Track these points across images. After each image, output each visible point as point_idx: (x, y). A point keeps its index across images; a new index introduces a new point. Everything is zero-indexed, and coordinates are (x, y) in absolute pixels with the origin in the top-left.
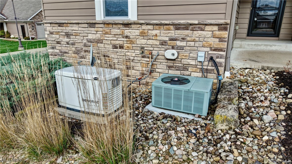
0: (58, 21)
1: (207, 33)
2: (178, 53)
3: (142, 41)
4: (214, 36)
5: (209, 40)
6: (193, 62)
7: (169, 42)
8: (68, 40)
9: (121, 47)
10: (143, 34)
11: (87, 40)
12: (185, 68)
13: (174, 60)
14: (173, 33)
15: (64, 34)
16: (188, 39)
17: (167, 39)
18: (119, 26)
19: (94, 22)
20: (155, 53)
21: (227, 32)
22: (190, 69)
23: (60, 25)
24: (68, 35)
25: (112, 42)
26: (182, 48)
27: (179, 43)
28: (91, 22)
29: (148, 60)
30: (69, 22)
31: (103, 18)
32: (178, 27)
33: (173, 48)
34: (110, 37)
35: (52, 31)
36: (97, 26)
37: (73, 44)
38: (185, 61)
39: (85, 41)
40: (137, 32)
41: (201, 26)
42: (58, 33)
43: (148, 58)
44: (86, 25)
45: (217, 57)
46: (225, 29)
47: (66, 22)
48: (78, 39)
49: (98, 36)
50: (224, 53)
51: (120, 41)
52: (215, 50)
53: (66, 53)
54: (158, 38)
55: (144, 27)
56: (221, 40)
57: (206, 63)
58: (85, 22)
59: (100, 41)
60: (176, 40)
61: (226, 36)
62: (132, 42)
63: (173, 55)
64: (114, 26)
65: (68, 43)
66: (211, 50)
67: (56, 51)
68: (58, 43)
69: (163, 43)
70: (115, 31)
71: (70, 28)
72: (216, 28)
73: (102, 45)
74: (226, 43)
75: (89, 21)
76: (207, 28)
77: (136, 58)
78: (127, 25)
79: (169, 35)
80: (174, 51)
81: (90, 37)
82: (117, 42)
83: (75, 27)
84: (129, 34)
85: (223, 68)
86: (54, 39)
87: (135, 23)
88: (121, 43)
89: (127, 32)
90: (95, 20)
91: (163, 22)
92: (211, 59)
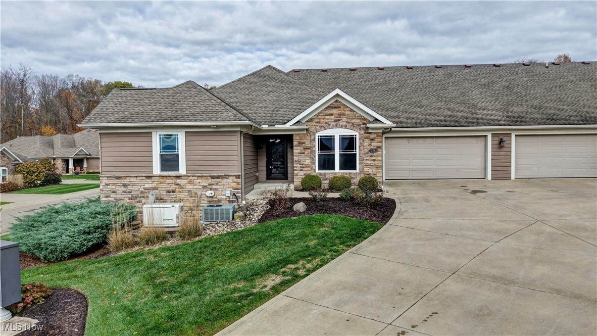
0: (117, 175)
1: (230, 180)
2: (215, 192)
3: (189, 187)
4: (234, 182)
5: (232, 184)
6: (224, 197)
7: (208, 186)
8: (125, 189)
9: (173, 192)
10: (190, 182)
11: (144, 188)
12: (219, 201)
13: (212, 197)
14: (211, 181)
15: (121, 185)
16: (220, 184)
17: (207, 184)
18: (172, 178)
19: (151, 175)
20: (199, 194)
21: (240, 180)
22: (222, 202)
23: (118, 178)
24: (125, 185)
25: (166, 188)
26: (216, 189)
27: (214, 187)
28: (149, 175)
29: (194, 198)
30: (128, 175)
31: (159, 173)
32: (213, 177)
33: (211, 189)
34: (165, 185)
35: (108, 183)
36: (153, 178)
37: (130, 192)
38: (219, 197)
39: (142, 189)
40: (186, 181)
41: (226, 177)
42: (114, 184)
43: (195, 197)
44: (144, 178)
45: (237, 193)
46: (239, 178)
47: (126, 175)
48: (135, 188)
49: (154, 185)
50: (240, 191)
51: (173, 187)
52: (235, 189)
53: (121, 200)
54: (201, 184)
55: (191, 178)
56: (238, 184)
57: (231, 197)
58: (144, 175)
59: (155, 188)
60: (212, 185)
61: (240, 181)
62: (182, 188)
63: (212, 194)
64: (168, 178)
65: (124, 192)
66: (233, 189)
67: (110, 199)
68: (114, 192)
69: (204, 187)
70: (169, 181)
71: (128, 180)
72: (234, 177)
73: (157, 191)
74: (240, 185)
75: (147, 175)
76: (230, 178)
77: (185, 198)
78: (179, 177)
79: (208, 182)
80: (212, 192)
81: (147, 186)
82: (170, 188)
83: (133, 180)
84: (180, 183)
85: (241, 199)
86: (109, 189)
87: (185, 176)
88: (173, 189)
89: (178, 181)
90: (152, 174)
91: (204, 175)
92: (234, 194)
